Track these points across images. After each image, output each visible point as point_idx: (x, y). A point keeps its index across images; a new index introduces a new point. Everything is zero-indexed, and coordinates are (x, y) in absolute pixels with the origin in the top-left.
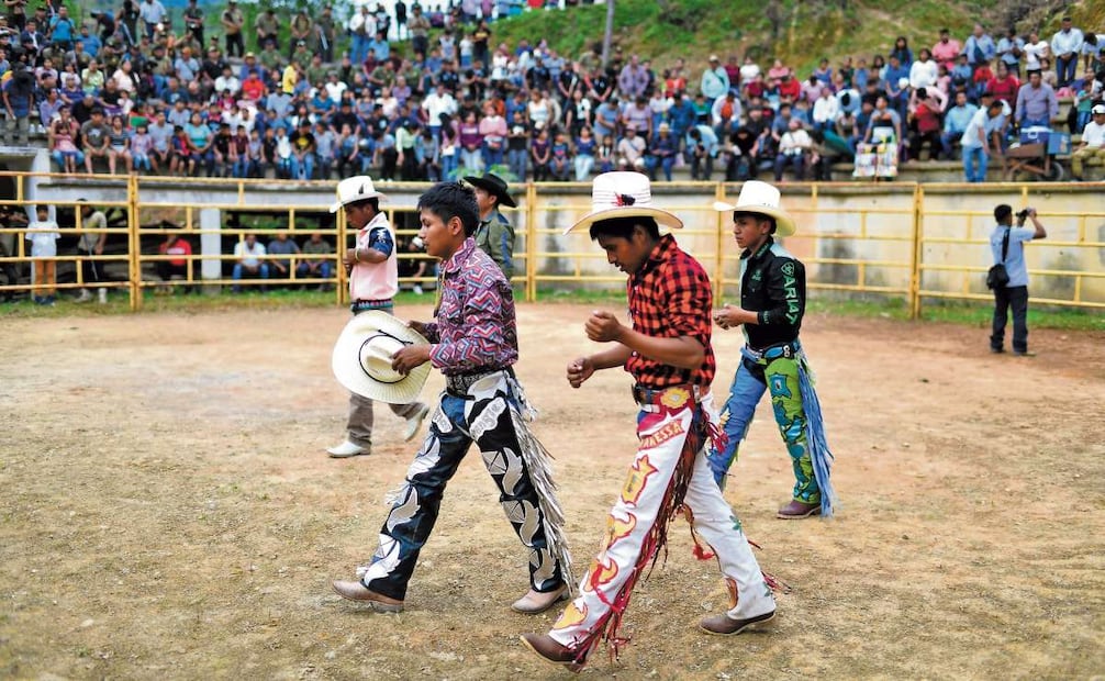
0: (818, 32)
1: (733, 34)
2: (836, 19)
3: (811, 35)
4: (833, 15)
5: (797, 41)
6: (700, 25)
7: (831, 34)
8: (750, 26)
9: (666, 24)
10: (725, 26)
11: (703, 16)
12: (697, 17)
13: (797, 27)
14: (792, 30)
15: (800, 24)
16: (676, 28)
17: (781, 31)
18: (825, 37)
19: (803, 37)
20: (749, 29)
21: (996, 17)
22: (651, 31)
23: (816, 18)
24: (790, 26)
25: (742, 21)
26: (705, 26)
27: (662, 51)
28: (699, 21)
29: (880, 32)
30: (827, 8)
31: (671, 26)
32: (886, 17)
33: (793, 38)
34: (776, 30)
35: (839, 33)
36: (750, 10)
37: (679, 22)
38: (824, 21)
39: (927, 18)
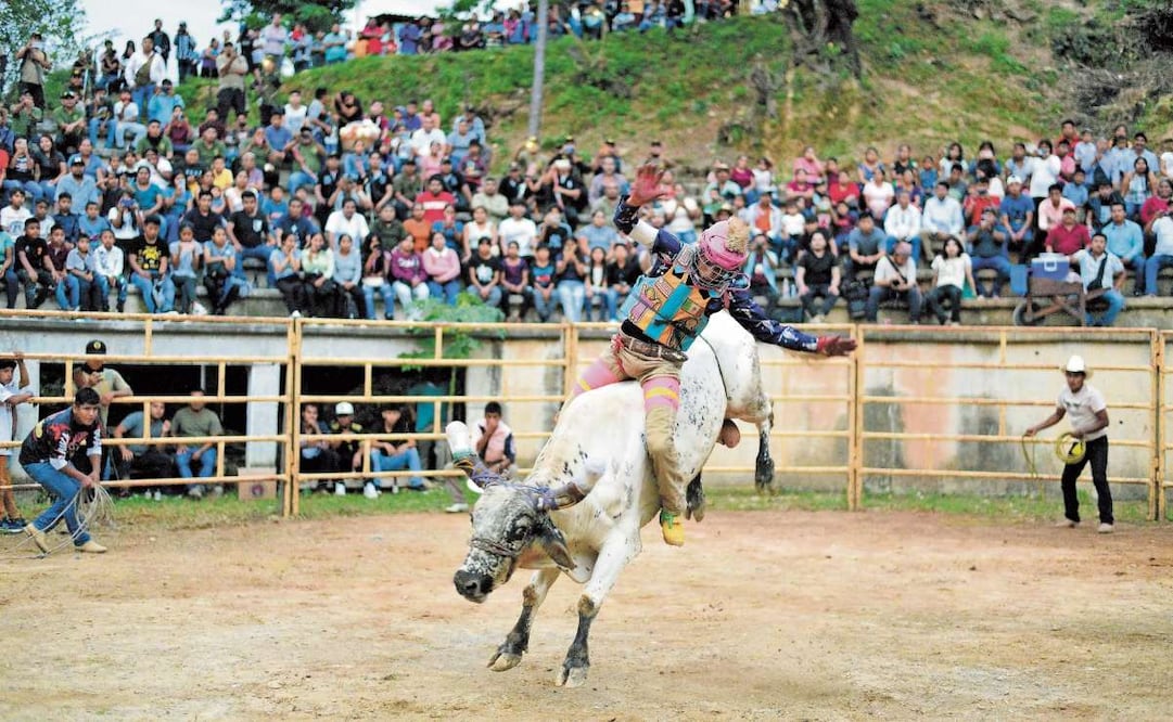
0: (826, 108)
1: (693, 105)
2: (851, 90)
3: (817, 112)
4: (846, 86)
5: (796, 119)
6: (635, 90)
7: (843, 112)
8: (715, 94)
9: (587, 87)
10: (674, 94)
11: (638, 77)
12: (630, 79)
13: (795, 101)
14: (789, 104)
15: (799, 96)
16: (603, 95)
17: (772, 105)
18: (837, 115)
19: (805, 115)
20: (714, 100)
21: (1064, 98)
22: (564, 97)
23: (822, 88)
24: (785, 97)
25: (701, 89)
26: (644, 93)
27: (586, 126)
28: (634, 84)
29: (913, 113)
30: (834, 75)
31: (596, 90)
32: (914, 92)
33: (790, 116)
34: (763, 102)
35: (855, 111)
36: (711, 73)
37: (605, 84)
38: (834, 94)
39: (973, 96)
